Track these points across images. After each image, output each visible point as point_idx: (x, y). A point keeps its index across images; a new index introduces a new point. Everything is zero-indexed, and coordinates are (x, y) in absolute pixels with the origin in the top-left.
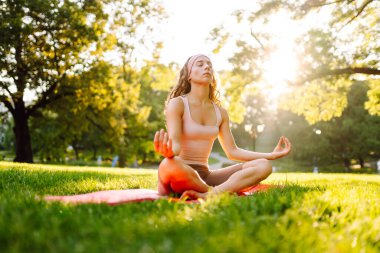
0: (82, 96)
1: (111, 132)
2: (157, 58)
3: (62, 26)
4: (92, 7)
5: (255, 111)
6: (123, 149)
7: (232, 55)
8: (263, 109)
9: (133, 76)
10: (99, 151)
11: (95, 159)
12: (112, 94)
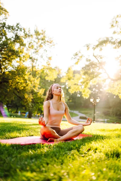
0: (12, 83)
1: (25, 100)
2: (49, 64)
3: (3, 50)
4: (18, 41)
5: (97, 91)
6: (31, 109)
7: (84, 66)
8: (101, 90)
9: (37, 73)
10: (19, 108)
11: (17, 112)
12: (26, 82)
